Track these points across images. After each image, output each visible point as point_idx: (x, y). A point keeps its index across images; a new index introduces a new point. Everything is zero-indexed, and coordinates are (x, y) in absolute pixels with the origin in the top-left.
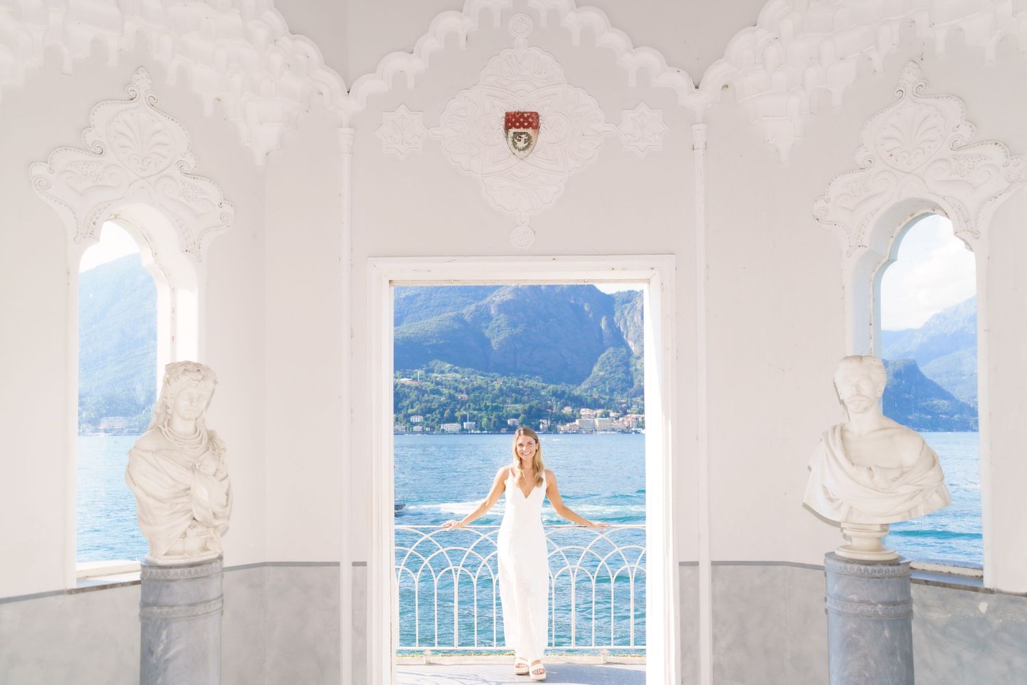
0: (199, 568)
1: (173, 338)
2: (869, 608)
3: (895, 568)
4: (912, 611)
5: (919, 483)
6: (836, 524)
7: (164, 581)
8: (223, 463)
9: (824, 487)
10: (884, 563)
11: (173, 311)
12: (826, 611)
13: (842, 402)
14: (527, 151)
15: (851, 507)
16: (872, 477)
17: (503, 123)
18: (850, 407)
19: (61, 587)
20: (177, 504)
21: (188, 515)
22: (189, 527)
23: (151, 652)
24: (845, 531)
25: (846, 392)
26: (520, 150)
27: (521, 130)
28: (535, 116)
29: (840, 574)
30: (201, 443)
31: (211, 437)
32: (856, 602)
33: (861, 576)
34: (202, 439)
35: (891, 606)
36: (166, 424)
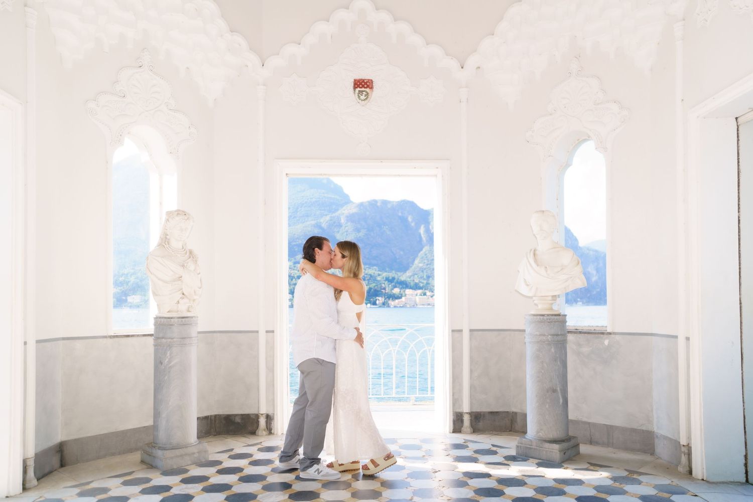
0: (186, 319)
2: (544, 338)
3: (558, 317)
5: (571, 273)
7: (168, 325)
8: (198, 266)
9: (525, 279)
10: (552, 315)
11: (161, 188)
13: (534, 235)
14: (366, 101)
15: (537, 288)
16: (547, 271)
17: (353, 85)
18: (536, 236)
19: (105, 334)
20: (175, 285)
21: (180, 292)
22: (181, 298)
23: (161, 363)
25: (536, 230)
26: (362, 100)
27: (363, 89)
28: (371, 81)
29: (531, 321)
30: (186, 254)
31: (191, 252)
32: (538, 336)
33: (541, 322)
34: (186, 252)
35: (555, 337)
36: (167, 243)
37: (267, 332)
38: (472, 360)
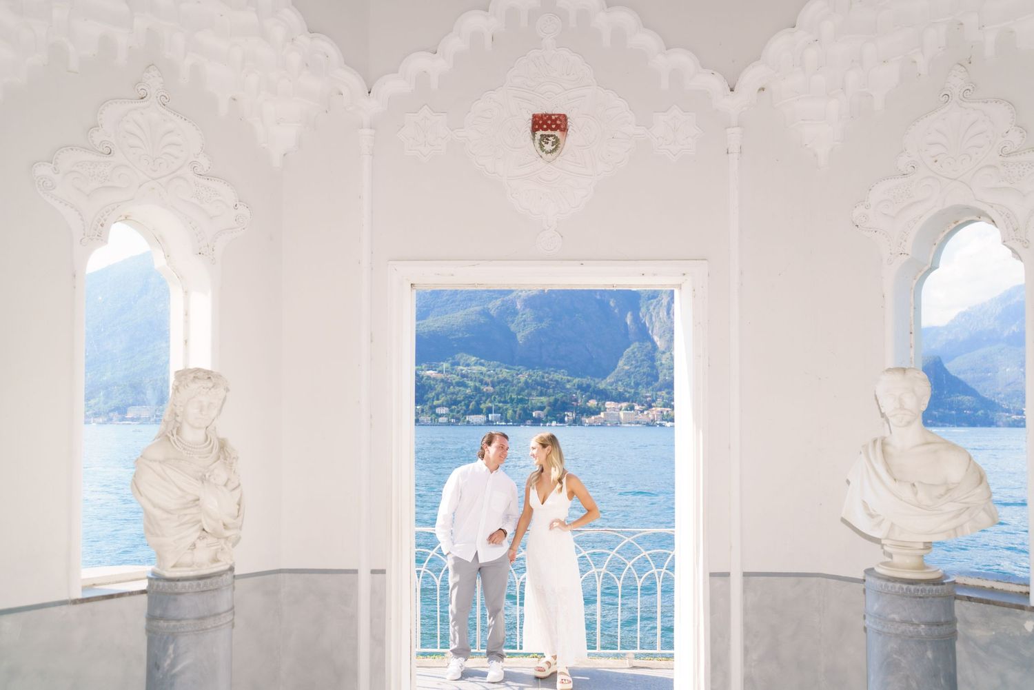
0: (208, 581)
1: (186, 342)
2: (911, 628)
3: (939, 587)
4: (956, 631)
5: (967, 500)
6: (877, 541)
7: (171, 594)
8: (234, 472)
9: (864, 501)
10: (928, 582)
11: (186, 314)
12: (865, 629)
13: (883, 415)
14: (555, 154)
15: (892, 524)
16: (916, 494)
17: (530, 125)
18: (891, 420)
19: (64, 597)
20: (186, 515)
21: (198, 526)
22: (199, 538)
23: (158, 667)
24: (886, 548)
25: (888, 406)
26: (547, 153)
27: (549, 132)
28: (564, 118)
29: (881, 592)
30: (211, 453)
31: (223, 446)
32: (897, 622)
33: (903, 596)
34: (212, 448)
35: (935, 627)
36: (175, 433)
37: (373, 572)
38: (747, 629)
